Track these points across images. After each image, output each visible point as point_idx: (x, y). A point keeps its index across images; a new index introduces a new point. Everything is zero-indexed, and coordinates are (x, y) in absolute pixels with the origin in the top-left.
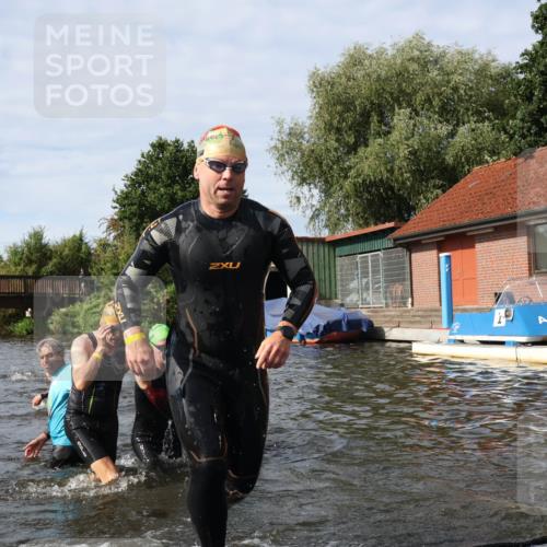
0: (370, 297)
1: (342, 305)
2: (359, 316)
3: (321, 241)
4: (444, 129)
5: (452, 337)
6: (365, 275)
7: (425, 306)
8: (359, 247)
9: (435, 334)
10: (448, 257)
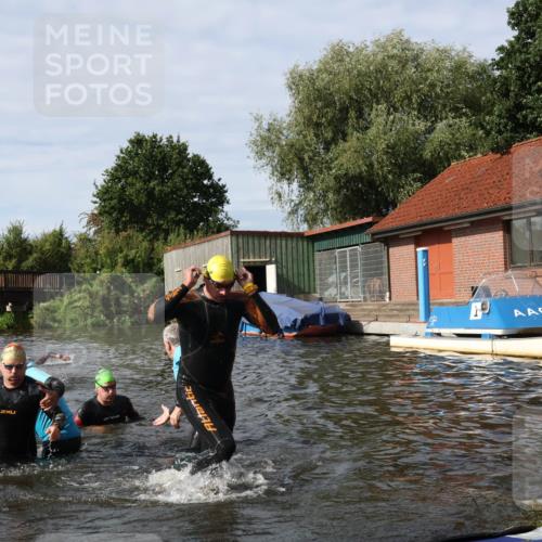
0: (348, 291)
1: (321, 299)
2: (337, 311)
3: (300, 236)
4: (421, 126)
5: (430, 331)
6: (344, 269)
7: (403, 300)
8: (337, 241)
9: (412, 327)
10: (425, 252)
